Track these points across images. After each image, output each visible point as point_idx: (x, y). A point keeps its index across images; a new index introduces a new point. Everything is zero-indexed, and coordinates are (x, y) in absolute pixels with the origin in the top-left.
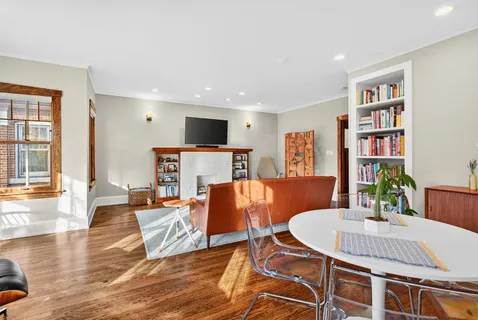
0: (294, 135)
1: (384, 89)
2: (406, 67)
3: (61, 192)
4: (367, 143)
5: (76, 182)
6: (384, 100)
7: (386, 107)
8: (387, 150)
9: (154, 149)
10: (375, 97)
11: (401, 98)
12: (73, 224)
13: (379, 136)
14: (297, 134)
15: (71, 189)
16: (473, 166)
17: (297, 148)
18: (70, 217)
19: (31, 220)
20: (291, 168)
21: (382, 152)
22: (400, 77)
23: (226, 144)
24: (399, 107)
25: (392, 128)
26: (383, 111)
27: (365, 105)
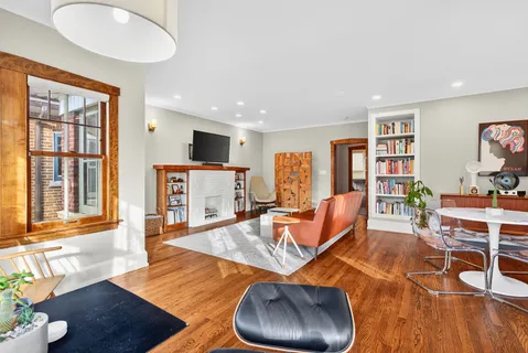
0: (288, 156)
1: (398, 126)
2: (416, 112)
3: (118, 223)
4: (384, 165)
5: (132, 208)
6: (398, 133)
7: (399, 138)
8: (400, 170)
9: (154, 167)
10: (390, 131)
11: (412, 133)
12: (131, 263)
13: (393, 160)
14: (291, 154)
15: (128, 217)
16: (461, 181)
17: (292, 167)
18: (127, 253)
19: (83, 264)
20: (286, 186)
21: (396, 171)
22: (412, 117)
23: (227, 162)
24: (410, 139)
25: (404, 154)
26: (397, 142)
27: (383, 136)
